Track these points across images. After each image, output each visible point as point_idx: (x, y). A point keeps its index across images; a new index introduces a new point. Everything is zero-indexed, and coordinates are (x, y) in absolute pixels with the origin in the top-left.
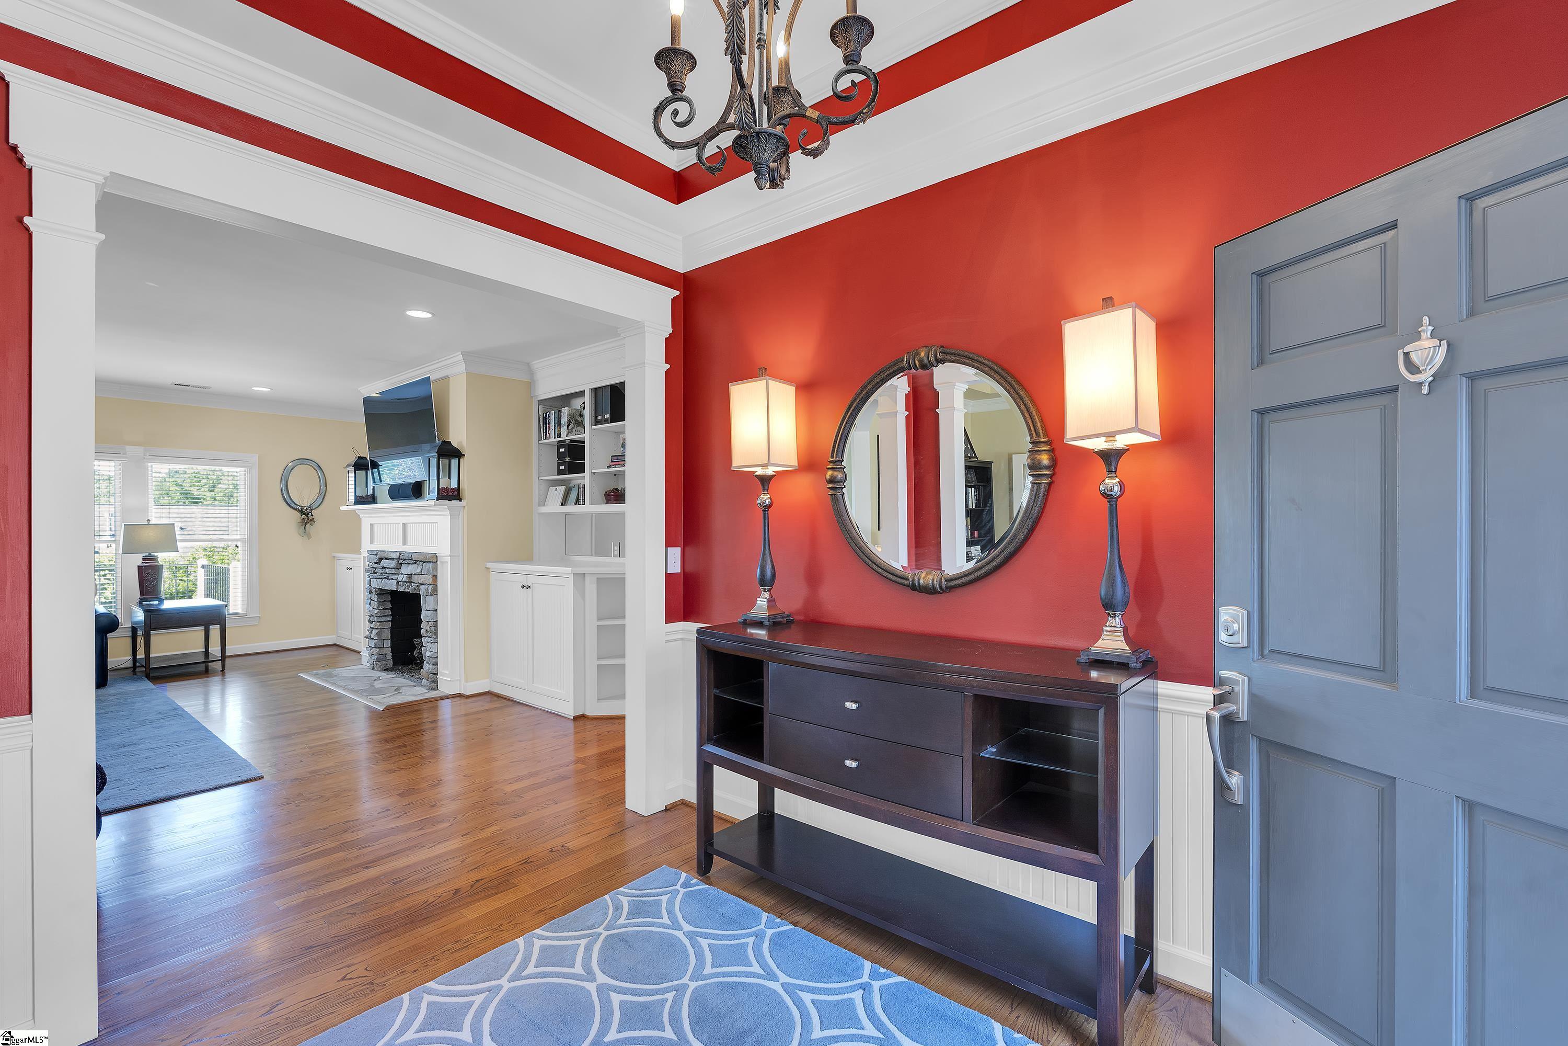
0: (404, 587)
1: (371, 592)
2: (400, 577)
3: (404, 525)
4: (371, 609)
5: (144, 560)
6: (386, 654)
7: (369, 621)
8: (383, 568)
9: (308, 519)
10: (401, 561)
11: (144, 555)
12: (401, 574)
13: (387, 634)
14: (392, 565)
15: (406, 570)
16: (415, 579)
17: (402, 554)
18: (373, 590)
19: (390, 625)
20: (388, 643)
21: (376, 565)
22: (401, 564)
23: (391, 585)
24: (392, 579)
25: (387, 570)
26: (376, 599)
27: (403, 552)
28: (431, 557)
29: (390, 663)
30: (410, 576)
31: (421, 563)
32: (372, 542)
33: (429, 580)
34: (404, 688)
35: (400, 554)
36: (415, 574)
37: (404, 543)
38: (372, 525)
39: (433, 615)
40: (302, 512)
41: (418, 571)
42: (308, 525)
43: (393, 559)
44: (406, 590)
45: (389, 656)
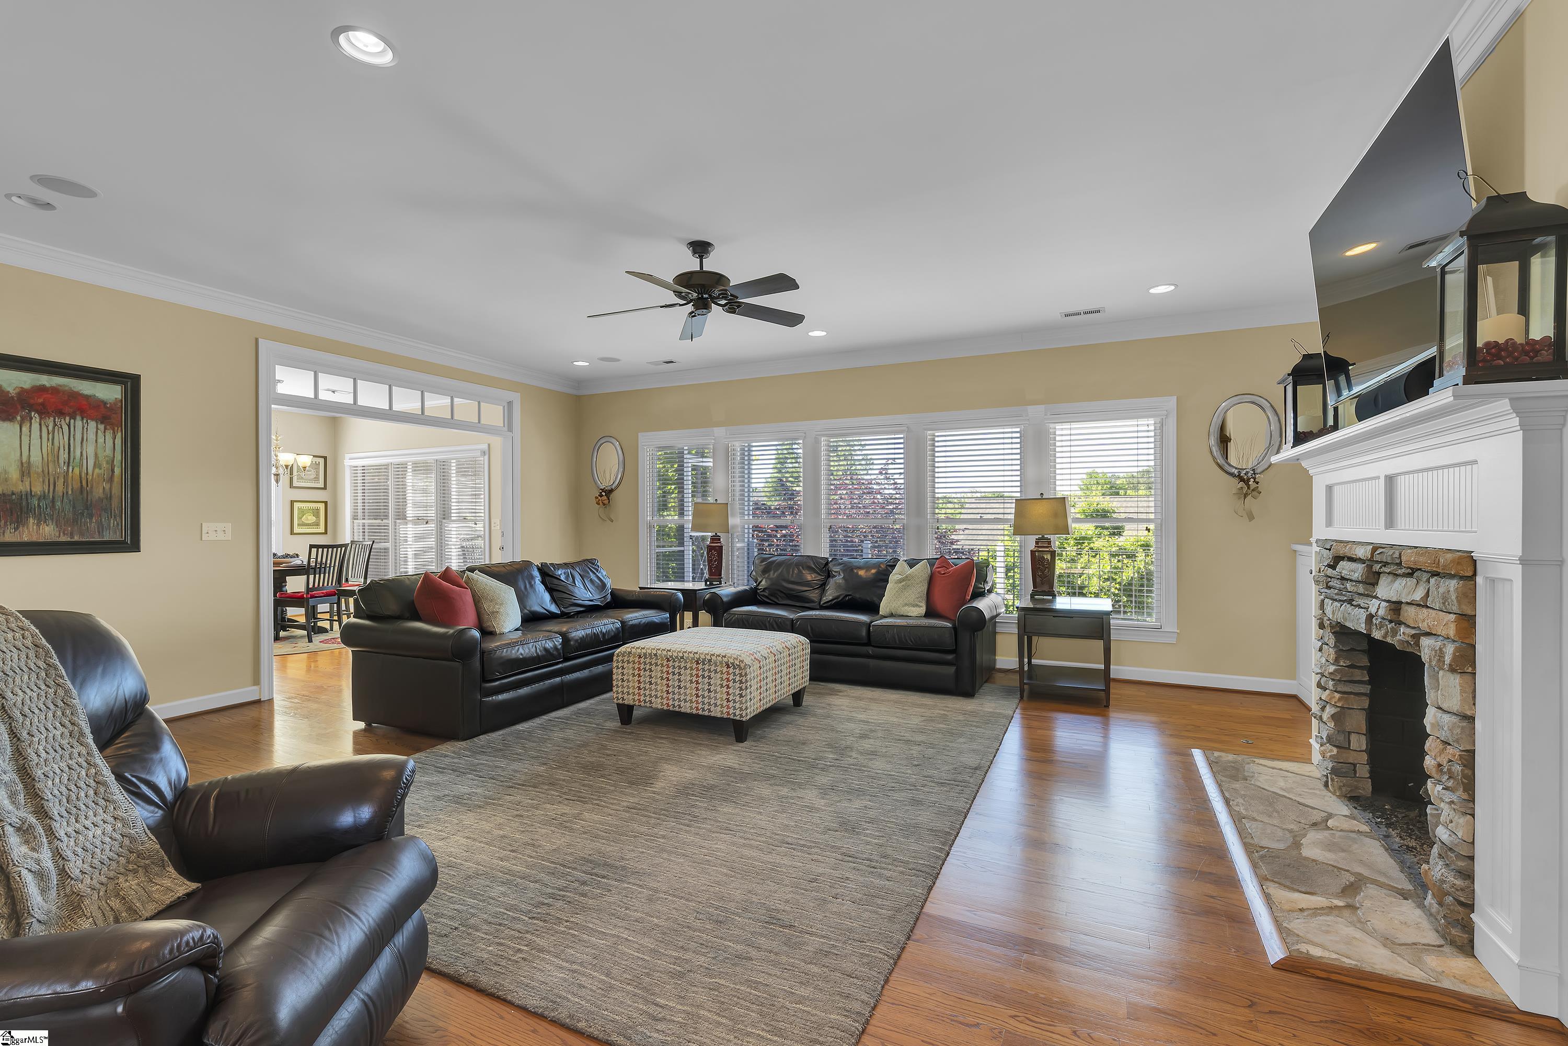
0: (1383, 632)
1: (1321, 626)
2: (1373, 605)
3: (1390, 480)
4: (1323, 660)
5: (1037, 543)
6: (1355, 765)
7: (1319, 685)
8: (1343, 579)
9: (1249, 488)
10: (1377, 567)
11: (1037, 537)
12: (1376, 597)
13: (1358, 721)
14: (1356, 575)
15: (1389, 589)
16: (1409, 613)
17: (1381, 550)
18: (1327, 623)
19: (1366, 703)
20: (1359, 742)
21: (1330, 572)
22: (1379, 574)
23: (1356, 620)
24: (1359, 606)
25: (1349, 585)
26: (1332, 642)
27: (1381, 546)
28: (1453, 561)
29: (1367, 788)
30: (1396, 607)
31: (1425, 576)
32: (1329, 523)
33: (1447, 624)
34: (1371, 890)
35: (1375, 549)
36: (1408, 603)
37: (1390, 522)
38: (1329, 489)
39: (1459, 731)
40: (1241, 479)
41: (1418, 596)
42: (1249, 498)
43: (1360, 560)
44: (1389, 640)
45: (1364, 771)
